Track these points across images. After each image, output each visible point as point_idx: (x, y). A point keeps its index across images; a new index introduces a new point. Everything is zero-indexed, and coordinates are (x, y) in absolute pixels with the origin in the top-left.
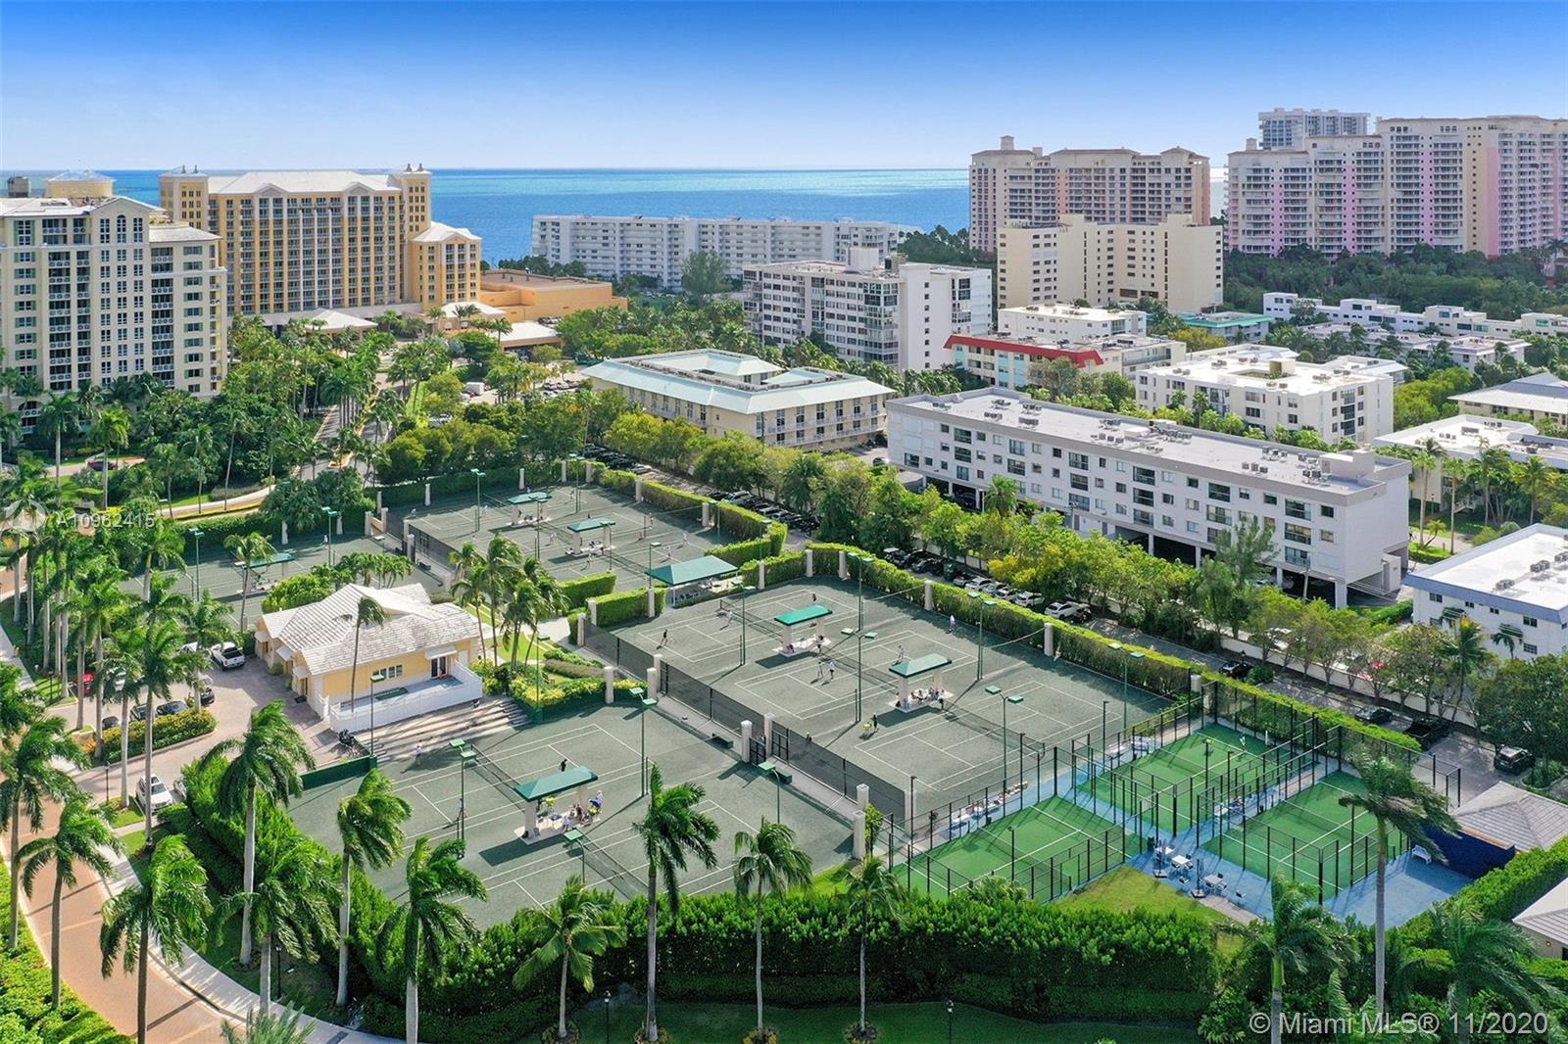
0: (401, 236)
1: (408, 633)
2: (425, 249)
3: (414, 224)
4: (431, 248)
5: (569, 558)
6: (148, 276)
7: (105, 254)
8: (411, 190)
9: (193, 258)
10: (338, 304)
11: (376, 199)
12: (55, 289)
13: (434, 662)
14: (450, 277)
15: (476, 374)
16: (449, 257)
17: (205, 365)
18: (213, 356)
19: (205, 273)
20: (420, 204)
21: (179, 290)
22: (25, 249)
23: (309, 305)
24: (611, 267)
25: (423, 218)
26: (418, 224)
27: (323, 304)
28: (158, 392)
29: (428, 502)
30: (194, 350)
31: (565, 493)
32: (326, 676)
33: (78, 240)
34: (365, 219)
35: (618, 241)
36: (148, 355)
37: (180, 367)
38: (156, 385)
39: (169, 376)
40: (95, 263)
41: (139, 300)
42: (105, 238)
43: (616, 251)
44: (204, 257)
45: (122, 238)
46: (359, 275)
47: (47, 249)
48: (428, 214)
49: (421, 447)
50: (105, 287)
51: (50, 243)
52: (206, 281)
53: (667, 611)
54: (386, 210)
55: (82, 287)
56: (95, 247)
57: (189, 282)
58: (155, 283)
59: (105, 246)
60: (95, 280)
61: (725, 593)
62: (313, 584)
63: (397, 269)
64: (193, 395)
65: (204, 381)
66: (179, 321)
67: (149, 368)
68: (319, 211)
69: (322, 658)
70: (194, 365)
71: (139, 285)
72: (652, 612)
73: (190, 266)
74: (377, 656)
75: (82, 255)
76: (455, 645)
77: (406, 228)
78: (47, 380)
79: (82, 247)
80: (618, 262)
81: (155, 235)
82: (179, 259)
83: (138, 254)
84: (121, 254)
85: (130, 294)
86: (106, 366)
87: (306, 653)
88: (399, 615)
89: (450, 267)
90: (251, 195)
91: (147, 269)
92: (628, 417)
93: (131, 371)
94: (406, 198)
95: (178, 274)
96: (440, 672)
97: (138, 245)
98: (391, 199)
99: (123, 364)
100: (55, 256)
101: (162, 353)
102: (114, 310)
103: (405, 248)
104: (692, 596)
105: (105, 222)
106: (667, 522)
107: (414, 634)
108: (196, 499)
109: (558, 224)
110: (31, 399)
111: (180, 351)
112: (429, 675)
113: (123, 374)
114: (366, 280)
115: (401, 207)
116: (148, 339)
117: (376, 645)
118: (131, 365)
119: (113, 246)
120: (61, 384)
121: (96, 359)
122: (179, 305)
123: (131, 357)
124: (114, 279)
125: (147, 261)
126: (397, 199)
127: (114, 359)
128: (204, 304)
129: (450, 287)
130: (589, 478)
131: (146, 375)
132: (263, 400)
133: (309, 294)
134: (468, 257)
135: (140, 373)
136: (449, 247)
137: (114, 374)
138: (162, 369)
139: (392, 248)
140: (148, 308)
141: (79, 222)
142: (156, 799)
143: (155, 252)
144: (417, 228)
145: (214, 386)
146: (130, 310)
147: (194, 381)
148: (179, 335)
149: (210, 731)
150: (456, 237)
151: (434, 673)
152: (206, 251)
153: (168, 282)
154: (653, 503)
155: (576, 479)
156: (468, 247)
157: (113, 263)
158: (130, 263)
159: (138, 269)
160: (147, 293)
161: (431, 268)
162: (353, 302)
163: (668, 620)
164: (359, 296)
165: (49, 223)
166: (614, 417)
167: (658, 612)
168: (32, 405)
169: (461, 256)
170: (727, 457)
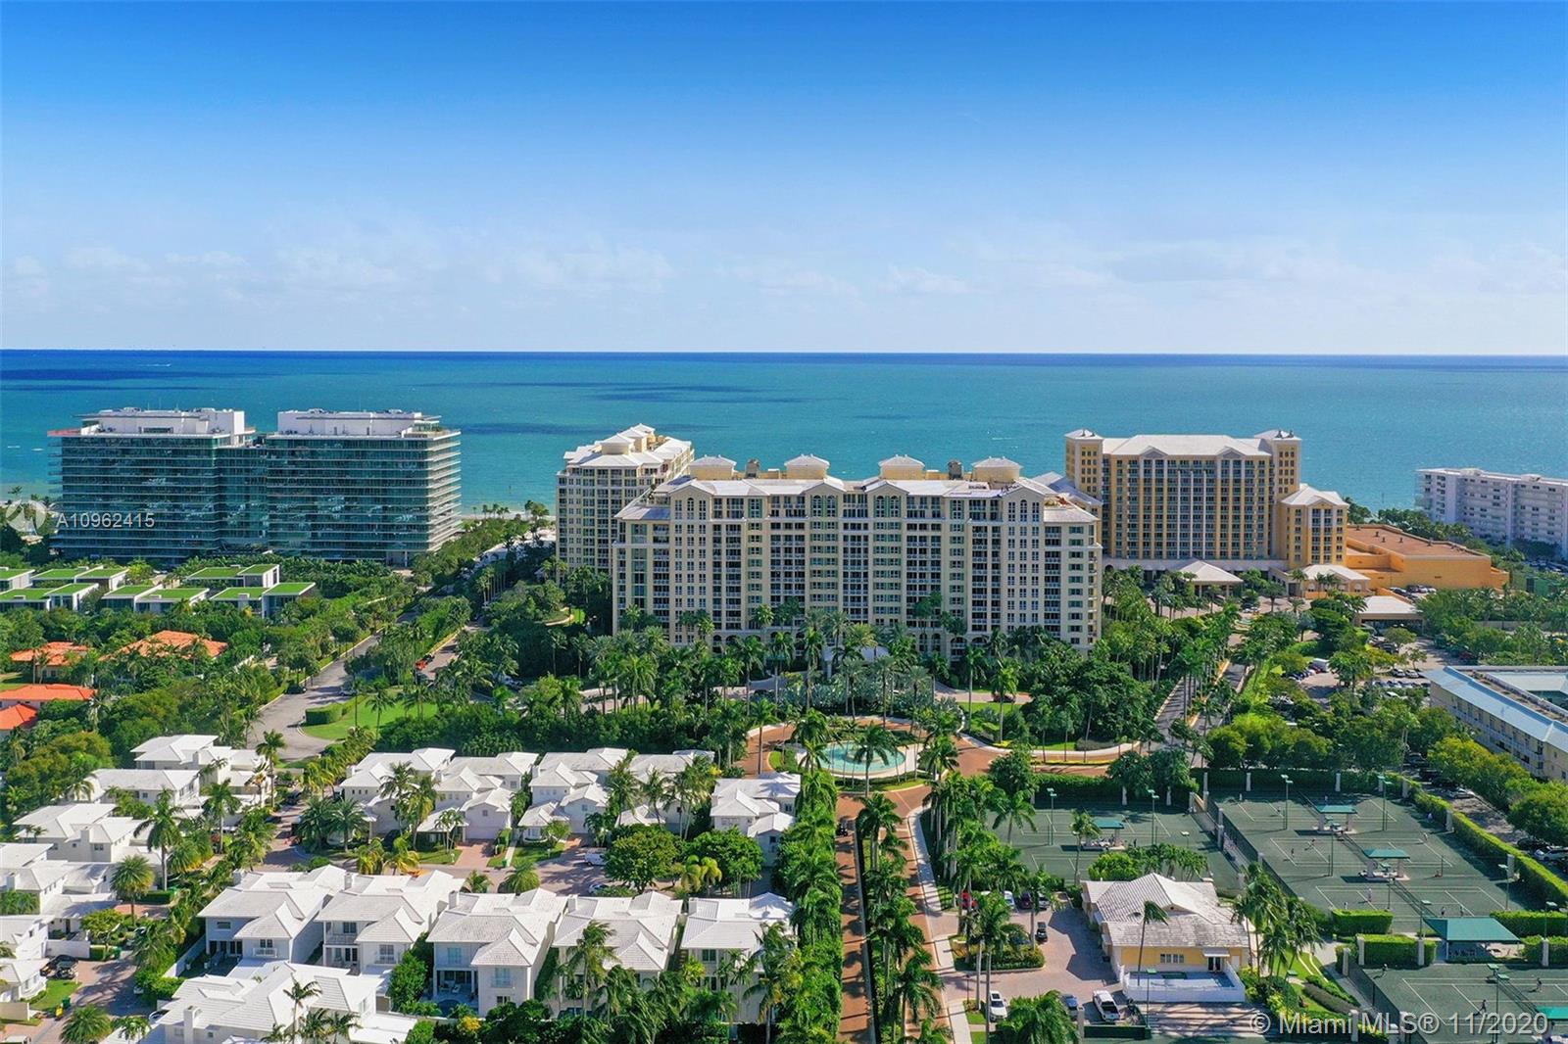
0: (1270, 498)
1: (1190, 930)
2: (1293, 512)
3: (1284, 486)
4: (1298, 512)
5: (1361, 879)
6: (1043, 548)
7: (1012, 530)
8: (1281, 455)
9: (1076, 536)
10: (1210, 556)
11: (1247, 463)
12: (977, 554)
13: (1211, 959)
14: (1316, 539)
15: (1325, 648)
16: (1316, 521)
17: (1084, 623)
18: (1091, 616)
19: (1086, 548)
20: (1289, 468)
21: (1066, 561)
22: (956, 522)
23: (1184, 555)
24: (1501, 527)
25: (1292, 482)
26: (1289, 486)
27: (1197, 555)
28: (1047, 642)
29: (1248, 788)
30: (1076, 610)
31: (1376, 804)
32: (1124, 948)
33: (994, 517)
34: (1237, 481)
35: (1510, 503)
36: (1041, 611)
37: (1065, 623)
38: (1045, 636)
39: (1057, 628)
40: (1005, 537)
41: (1035, 567)
42: (1012, 518)
43: (1508, 513)
44: (1085, 536)
45: (1024, 518)
46: (1230, 532)
47: (971, 523)
48: (1298, 476)
49: (1243, 741)
50: (1012, 555)
51: (974, 519)
52: (1086, 555)
53: (1438, 965)
54: (1256, 473)
55: (995, 554)
56: (1004, 524)
57: (1074, 555)
58: (1048, 554)
59: (1012, 524)
60: (1005, 548)
61: (1503, 961)
62: (1128, 863)
63: (1266, 526)
64: (1074, 646)
65: (1083, 635)
66: (1065, 586)
67: (1042, 622)
68: (1196, 472)
69: (1122, 933)
70: (1076, 623)
71: (1035, 555)
72: (1421, 961)
73: (1073, 542)
74: (1164, 943)
75: (995, 529)
76: (1228, 950)
77: (1276, 489)
78: (970, 623)
79: (996, 524)
80: (1509, 524)
81: (1048, 516)
82: (1066, 536)
83: (1036, 530)
84: (1023, 531)
85: (1029, 562)
86: (1011, 616)
87: (1111, 925)
88: (1186, 912)
89: (1316, 530)
90: (1137, 457)
91: (1042, 542)
92: (1452, 741)
93: (1029, 624)
94: (1276, 462)
95: (1065, 549)
96: (1215, 969)
97: (1036, 524)
98: (1262, 463)
99: (1023, 616)
100: (977, 529)
101: (1052, 611)
102: (1017, 575)
103: (1274, 510)
104: (1468, 953)
105: (1012, 505)
106: (1471, 862)
107: (1196, 932)
108: (1062, 745)
109: (1444, 479)
110: (958, 635)
111: (1065, 610)
112: (1206, 968)
113: (1023, 624)
114: (1236, 536)
115: (1271, 471)
116: (1041, 599)
117: (1165, 934)
118: (1029, 617)
119: (1018, 524)
120: (980, 626)
121: (1004, 611)
122: (1065, 573)
123: (1029, 611)
124: (1017, 550)
125: (1042, 537)
126: (1267, 464)
127: (1017, 611)
128: (1084, 573)
129: (1316, 549)
130: (1405, 794)
131: (1039, 627)
132: (1121, 670)
133: (1185, 545)
134: (1334, 521)
135: (1035, 624)
136: (1316, 512)
137: (1017, 624)
138: (1052, 623)
139: (1261, 508)
140: (1042, 574)
141: (995, 502)
142: (996, 1011)
143: (1048, 529)
144: (1286, 490)
145: (1091, 640)
146: (1029, 574)
147: (1075, 635)
148: (1065, 598)
149: (1040, 966)
150: (1323, 502)
151: (1211, 968)
152: (1086, 530)
153: (1057, 554)
154: (1462, 840)
155: (1394, 793)
156: (1335, 513)
157: (1017, 537)
158: (1029, 538)
159: (1035, 542)
160: (1042, 561)
161: (1298, 530)
162: (1224, 555)
163: (1436, 974)
164: (1230, 550)
165: (974, 503)
166: (1439, 737)
167: (1427, 963)
168: (960, 640)
169: (1328, 521)
170: (1544, 812)
